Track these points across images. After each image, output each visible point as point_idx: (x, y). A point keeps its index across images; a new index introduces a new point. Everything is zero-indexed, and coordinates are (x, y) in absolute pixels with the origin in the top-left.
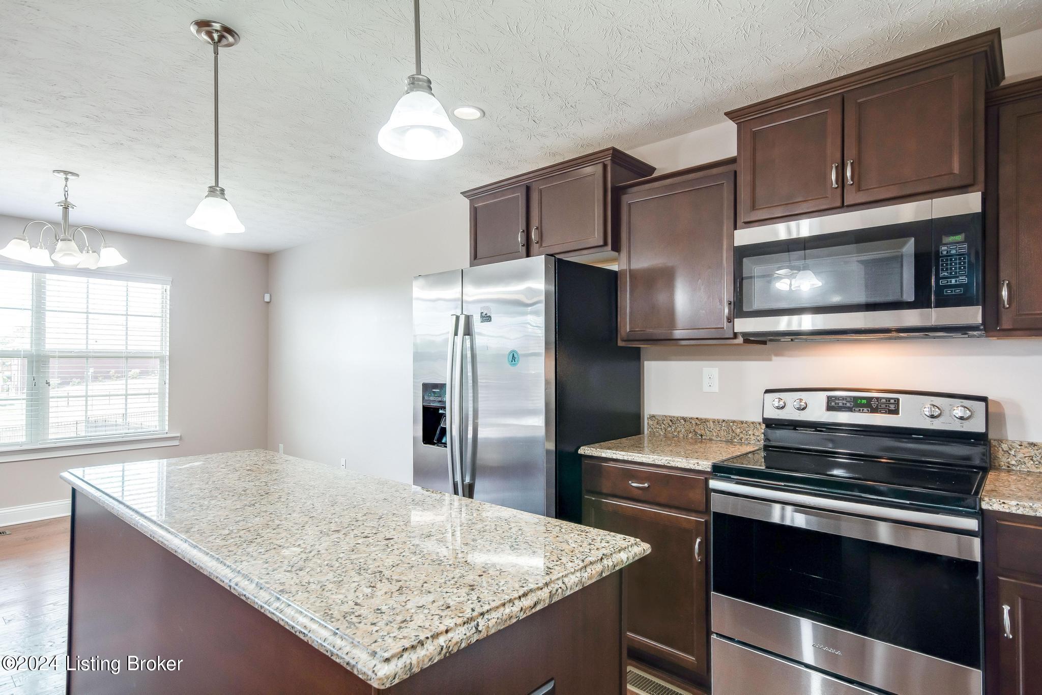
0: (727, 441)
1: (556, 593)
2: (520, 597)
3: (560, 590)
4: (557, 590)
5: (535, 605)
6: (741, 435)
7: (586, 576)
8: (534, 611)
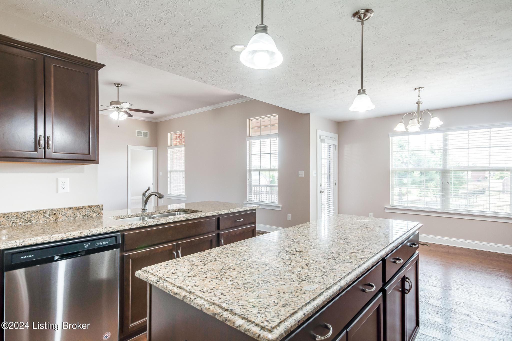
1: (186, 298)
2: (178, 287)
3: (189, 299)
4: (188, 298)
5: (176, 294)
7: (206, 306)
8: (175, 295)
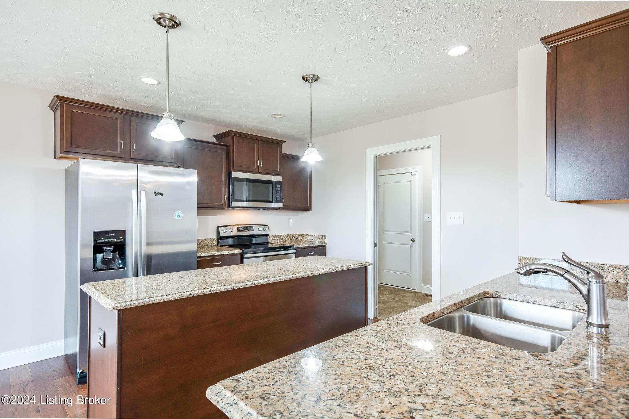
0: (203, 247)
6: (208, 244)
